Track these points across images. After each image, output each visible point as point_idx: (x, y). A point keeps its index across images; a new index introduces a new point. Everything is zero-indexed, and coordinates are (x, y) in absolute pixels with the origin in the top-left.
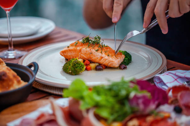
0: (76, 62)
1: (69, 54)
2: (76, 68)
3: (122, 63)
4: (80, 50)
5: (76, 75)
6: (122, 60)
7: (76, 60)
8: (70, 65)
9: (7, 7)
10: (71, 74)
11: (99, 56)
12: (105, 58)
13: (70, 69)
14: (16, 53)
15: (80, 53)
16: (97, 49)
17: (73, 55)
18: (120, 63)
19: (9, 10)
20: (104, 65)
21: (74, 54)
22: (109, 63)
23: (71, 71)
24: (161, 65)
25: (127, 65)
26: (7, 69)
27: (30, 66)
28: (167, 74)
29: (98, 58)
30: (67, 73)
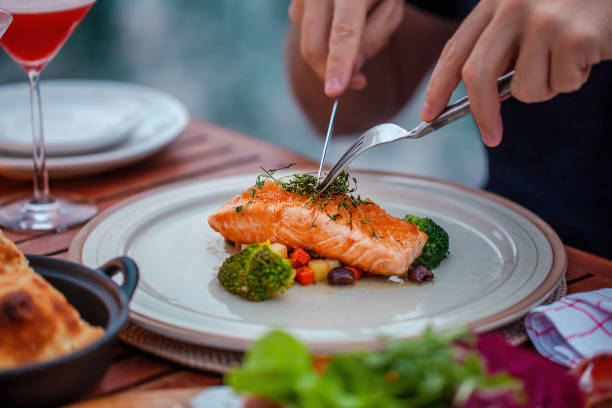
0: (266, 258)
1: (240, 225)
2: (264, 279)
3: (416, 259)
4: (278, 215)
5: (262, 299)
6: (418, 251)
7: (266, 248)
8: (243, 265)
9: (33, 58)
10: (247, 297)
11: (339, 238)
12: (360, 243)
13: (244, 279)
14: (58, 212)
15: (276, 225)
16: (335, 213)
17: (255, 230)
18: (412, 260)
19: (38, 68)
20: (358, 268)
21: (257, 228)
22: (375, 259)
23: (248, 285)
24: (547, 271)
25: (435, 267)
26: (35, 281)
27: (110, 269)
28: (571, 305)
29: (337, 243)
30: (234, 293)
